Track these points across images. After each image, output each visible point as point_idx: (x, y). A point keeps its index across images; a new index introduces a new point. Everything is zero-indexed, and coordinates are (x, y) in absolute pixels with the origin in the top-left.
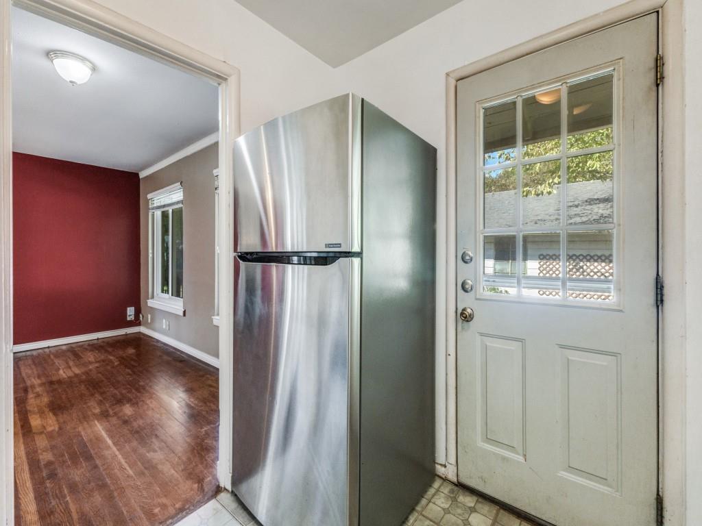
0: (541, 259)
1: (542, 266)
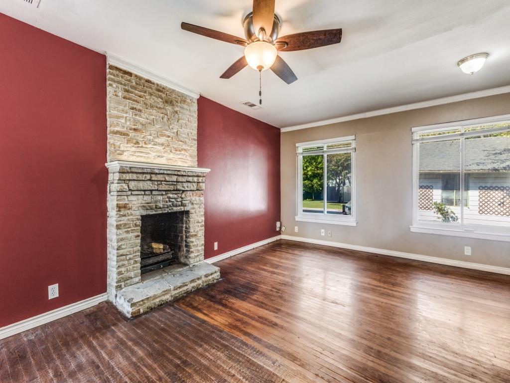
0: (480, 189)
1: (481, 194)
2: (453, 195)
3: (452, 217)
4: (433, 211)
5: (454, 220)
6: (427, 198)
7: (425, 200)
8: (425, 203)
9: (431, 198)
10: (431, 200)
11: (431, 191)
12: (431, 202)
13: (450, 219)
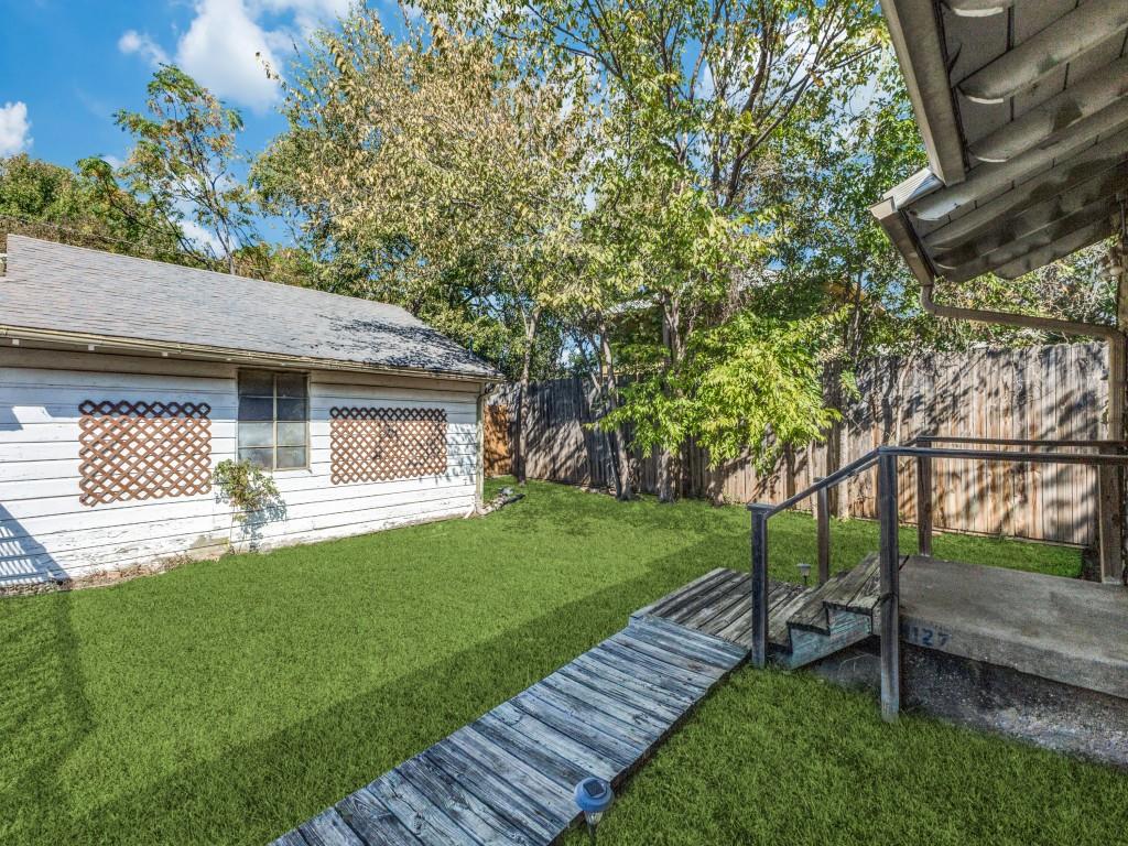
2: (271, 434)
3: (270, 507)
4: (211, 495)
5: (276, 516)
6: (190, 450)
7: (182, 458)
8: (182, 470)
9: (204, 449)
10: (205, 456)
11: (204, 422)
12: (204, 462)
13: (267, 514)
